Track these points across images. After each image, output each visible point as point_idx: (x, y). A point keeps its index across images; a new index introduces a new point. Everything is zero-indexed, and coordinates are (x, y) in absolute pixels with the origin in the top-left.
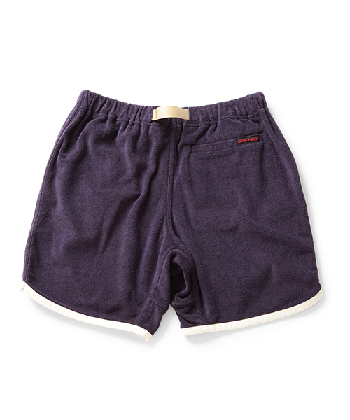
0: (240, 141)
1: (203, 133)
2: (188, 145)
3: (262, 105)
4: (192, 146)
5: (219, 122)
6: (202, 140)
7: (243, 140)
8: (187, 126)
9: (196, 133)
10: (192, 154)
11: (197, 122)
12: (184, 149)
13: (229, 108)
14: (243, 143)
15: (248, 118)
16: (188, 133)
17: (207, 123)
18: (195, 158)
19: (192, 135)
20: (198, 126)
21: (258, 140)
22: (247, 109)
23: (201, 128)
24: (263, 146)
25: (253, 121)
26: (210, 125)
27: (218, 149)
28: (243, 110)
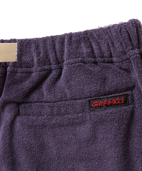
0: (96, 103)
1: (38, 85)
2: (13, 102)
3: (135, 43)
4: (18, 104)
5: (65, 68)
6: (35, 96)
7: (101, 102)
8: (14, 72)
9: (27, 84)
10: (18, 119)
11: (30, 65)
12: (7, 109)
13: (83, 45)
14: (101, 107)
15: (112, 62)
16: (15, 82)
17: (46, 67)
18: (22, 124)
19: (20, 87)
20: (31, 73)
21: (126, 103)
22: (112, 48)
23: (35, 76)
24: (132, 113)
25: (120, 68)
26: (50, 71)
27: (59, 114)
28: (104, 48)
